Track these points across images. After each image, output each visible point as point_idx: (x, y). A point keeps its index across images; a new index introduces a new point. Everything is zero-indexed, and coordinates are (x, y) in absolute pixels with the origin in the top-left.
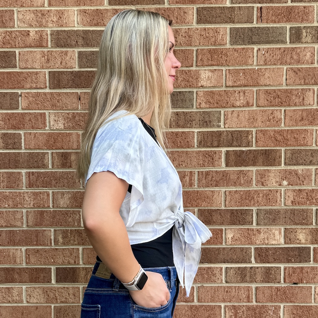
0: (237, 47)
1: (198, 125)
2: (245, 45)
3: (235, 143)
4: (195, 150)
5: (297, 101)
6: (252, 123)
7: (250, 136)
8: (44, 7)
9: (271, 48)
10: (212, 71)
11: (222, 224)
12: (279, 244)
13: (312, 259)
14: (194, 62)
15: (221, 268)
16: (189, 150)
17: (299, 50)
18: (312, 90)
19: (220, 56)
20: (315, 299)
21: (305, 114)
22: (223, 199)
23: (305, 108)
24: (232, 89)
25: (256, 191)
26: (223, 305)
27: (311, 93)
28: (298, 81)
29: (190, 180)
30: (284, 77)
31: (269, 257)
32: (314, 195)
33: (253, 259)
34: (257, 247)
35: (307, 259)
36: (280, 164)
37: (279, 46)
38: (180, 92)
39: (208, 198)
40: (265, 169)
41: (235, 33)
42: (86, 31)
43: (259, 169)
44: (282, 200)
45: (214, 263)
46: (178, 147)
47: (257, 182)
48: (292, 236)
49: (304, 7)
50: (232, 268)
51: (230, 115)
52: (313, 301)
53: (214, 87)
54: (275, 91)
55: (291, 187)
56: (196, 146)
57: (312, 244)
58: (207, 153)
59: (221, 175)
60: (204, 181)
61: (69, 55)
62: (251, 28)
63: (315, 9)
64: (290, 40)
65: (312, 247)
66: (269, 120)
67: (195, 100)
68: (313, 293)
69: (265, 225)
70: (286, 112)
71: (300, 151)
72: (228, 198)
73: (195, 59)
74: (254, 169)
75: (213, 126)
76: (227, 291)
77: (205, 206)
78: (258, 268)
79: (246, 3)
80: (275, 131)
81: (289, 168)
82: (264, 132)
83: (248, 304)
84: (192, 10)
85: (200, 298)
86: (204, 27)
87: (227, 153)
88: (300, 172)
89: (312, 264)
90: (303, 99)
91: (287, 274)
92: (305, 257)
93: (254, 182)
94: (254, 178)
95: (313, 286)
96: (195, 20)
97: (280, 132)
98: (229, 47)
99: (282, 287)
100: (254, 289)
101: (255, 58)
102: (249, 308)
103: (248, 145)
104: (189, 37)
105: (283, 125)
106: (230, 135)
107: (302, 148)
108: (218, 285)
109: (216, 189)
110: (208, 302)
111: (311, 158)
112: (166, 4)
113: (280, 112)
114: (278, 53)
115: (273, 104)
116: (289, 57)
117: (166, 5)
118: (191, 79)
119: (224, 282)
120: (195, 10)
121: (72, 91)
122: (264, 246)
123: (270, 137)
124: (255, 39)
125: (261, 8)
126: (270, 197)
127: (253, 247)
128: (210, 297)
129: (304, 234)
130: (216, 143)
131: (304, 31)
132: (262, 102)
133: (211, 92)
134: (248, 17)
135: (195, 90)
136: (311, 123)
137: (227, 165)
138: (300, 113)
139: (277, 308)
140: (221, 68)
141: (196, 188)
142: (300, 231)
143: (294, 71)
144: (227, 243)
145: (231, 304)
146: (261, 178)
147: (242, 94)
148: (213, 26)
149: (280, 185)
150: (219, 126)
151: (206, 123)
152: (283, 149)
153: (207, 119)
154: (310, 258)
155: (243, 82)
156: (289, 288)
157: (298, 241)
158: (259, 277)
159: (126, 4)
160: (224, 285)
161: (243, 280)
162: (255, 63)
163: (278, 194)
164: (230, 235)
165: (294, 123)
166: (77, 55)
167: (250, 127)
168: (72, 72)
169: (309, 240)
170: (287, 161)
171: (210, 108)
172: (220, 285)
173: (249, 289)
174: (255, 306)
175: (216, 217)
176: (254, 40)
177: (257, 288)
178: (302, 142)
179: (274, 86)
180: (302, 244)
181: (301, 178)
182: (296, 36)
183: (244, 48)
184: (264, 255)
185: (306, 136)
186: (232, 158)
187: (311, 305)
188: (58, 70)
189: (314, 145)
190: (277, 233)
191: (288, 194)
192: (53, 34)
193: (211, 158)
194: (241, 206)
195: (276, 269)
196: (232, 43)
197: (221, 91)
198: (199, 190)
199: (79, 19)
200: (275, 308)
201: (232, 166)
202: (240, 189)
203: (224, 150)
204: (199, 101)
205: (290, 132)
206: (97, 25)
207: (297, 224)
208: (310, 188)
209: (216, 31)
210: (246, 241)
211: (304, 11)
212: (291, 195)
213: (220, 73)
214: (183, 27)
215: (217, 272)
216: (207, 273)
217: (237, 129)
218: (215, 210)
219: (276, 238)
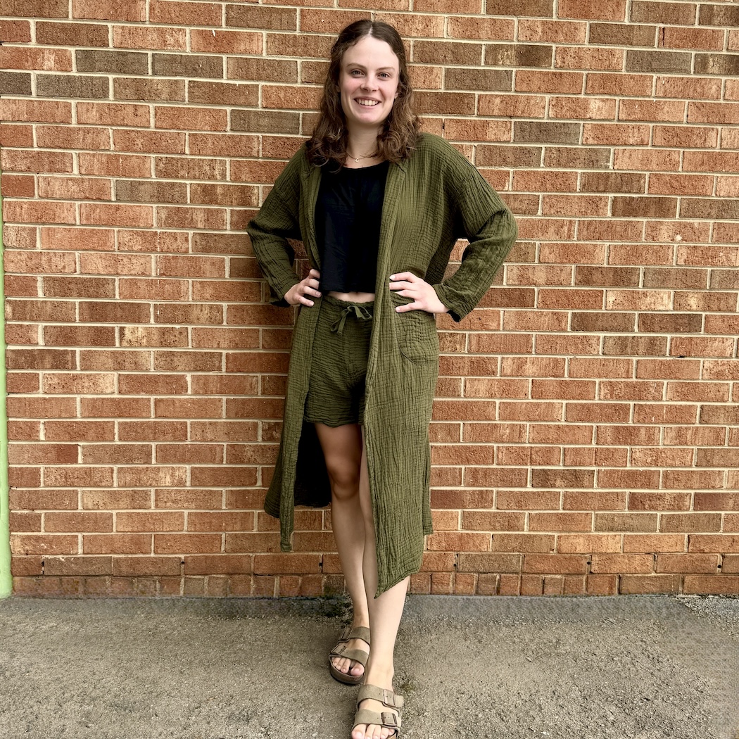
0: (634, 74)
1: (582, 165)
2: (643, 72)
3: (624, 188)
4: (577, 194)
5: (698, 141)
6: (646, 165)
7: (643, 180)
8: (408, 11)
9: (672, 78)
10: (603, 100)
11: (603, 285)
12: (667, 311)
13: (703, 329)
14: (583, 89)
15: (599, 338)
16: (570, 194)
17: (703, 82)
18: (715, 131)
19: (614, 83)
20: (703, 375)
21: (705, 158)
22: (606, 255)
23: (707, 150)
24: (625, 123)
25: (644, 246)
26: (597, 381)
27: (714, 134)
28: (700, 119)
29: (569, 230)
30: (686, 112)
31: (655, 325)
32: (709, 254)
33: (636, 328)
34: (642, 312)
35: (697, 328)
36: (674, 216)
37: (682, 76)
38: (564, 124)
39: (589, 253)
40: (657, 220)
41: (632, 56)
42: (457, 43)
43: (650, 220)
44: (674, 258)
45: (591, 331)
46: (557, 191)
47: (648, 235)
48: (683, 302)
49: (713, 31)
50: (611, 337)
51: (620, 155)
52: (700, 378)
53: (603, 120)
54: (674, 128)
55: (685, 244)
56: (578, 190)
57: (704, 311)
58: (591, 199)
59: (606, 226)
60: (585, 233)
61: (435, 71)
62: (651, 52)
63: (725, 34)
64: (695, 69)
65: (704, 314)
66: (665, 163)
67: (581, 134)
68: (701, 367)
69: (653, 288)
70: (685, 153)
71: (698, 201)
72: (612, 254)
73: (584, 85)
74: (645, 220)
75: (600, 167)
76: (604, 364)
77: (584, 263)
78: (641, 337)
79: (647, 21)
80: (671, 176)
81: (684, 221)
82: (658, 177)
83: (626, 380)
84: (584, 26)
85: (572, 372)
86: (597, 47)
87: (615, 200)
88: (696, 225)
89: (702, 334)
90: (705, 140)
91: (673, 346)
92: (695, 326)
93: (643, 236)
94: (644, 231)
95: (702, 360)
96: (587, 38)
97: (677, 178)
98: (623, 73)
99: (667, 361)
100: (634, 362)
101: (654, 88)
102: (627, 385)
103: (640, 191)
104: (579, 58)
105: (680, 169)
106: (619, 178)
107: (700, 198)
108: (593, 357)
109: (599, 243)
110: (580, 377)
111: (709, 210)
112: (554, 17)
113: (678, 154)
114: (679, 83)
115: (670, 143)
116: (692, 90)
117: (555, 19)
118: (578, 109)
119: (600, 353)
120: (588, 25)
121: (435, 117)
122: (649, 312)
123: (665, 183)
124: (655, 64)
125: (664, 29)
126: (660, 253)
127: (636, 313)
128: (583, 371)
129: (695, 299)
130: (602, 188)
131: (711, 59)
132: (658, 141)
133: (601, 125)
134: (649, 39)
135: (582, 123)
136: (712, 170)
137: (613, 215)
138: (701, 156)
139: (660, 385)
140: (613, 98)
141: (574, 241)
142: (692, 295)
143: (697, 107)
144: (608, 308)
145: (607, 380)
146: (652, 231)
147: (636, 130)
148: (607, 47)
149: (673, 240)
150: (607, 168)
151: (593, 163)
152: (679, 198)
153: (593, 158)
154: (701, 327)
155: (639, 116)
156: (675, 362)
157: (689, 307)
158: (641, 349)
159: (507, 14)
160: (601, 357)
161: (623, 353)
162: (653, 94)
163: (670, 251)
164: (611, 298)
165: (693, 168)
166: (443, 73)
167: (642, 170)
168: (436, 94)
169: (701, 306)
170: (682, 212)
171: (598, 145)
172: (596, 357)
173: (629, 362)
174: (634, 383)
175: (597, 276)
176: (653, 67)
177: (638, 362)
178: (701, 191)
179: (673, 123)
180: (693, 311)
181: (697, 233)
182: (702, 65)
183: (642, 76)
184: (649, 322)
185: (705, 184)
186: (620, 205)
187: (697, 381)
188: (420, 91)
189: (714, 195)
190: (665, 296)
191: (681, 251)
192: (417, 46)
193: (595, 205)
194: (627, 264)
195: (661, 340)
196: (629, 68)
197: (612, 125)
198: (578, 242)
199: (449, 28)
200: (658, 385)
201: (619, 216)
202: (626, 244)
203: (611, 195)
204: (585, 136)
205: (687, 178)
206: (469, 38)
207: (688, 287)
208: (706, 245)
209: (611, 53)
210: (629, 306)
211: (713, 35)
212: (684, 251)
213: (613, 103)
214: (573, 46)
215: (593, 342)
216: (582, 342)
217: (628, 172)
218: (597, 268)
219: (664, 302)
